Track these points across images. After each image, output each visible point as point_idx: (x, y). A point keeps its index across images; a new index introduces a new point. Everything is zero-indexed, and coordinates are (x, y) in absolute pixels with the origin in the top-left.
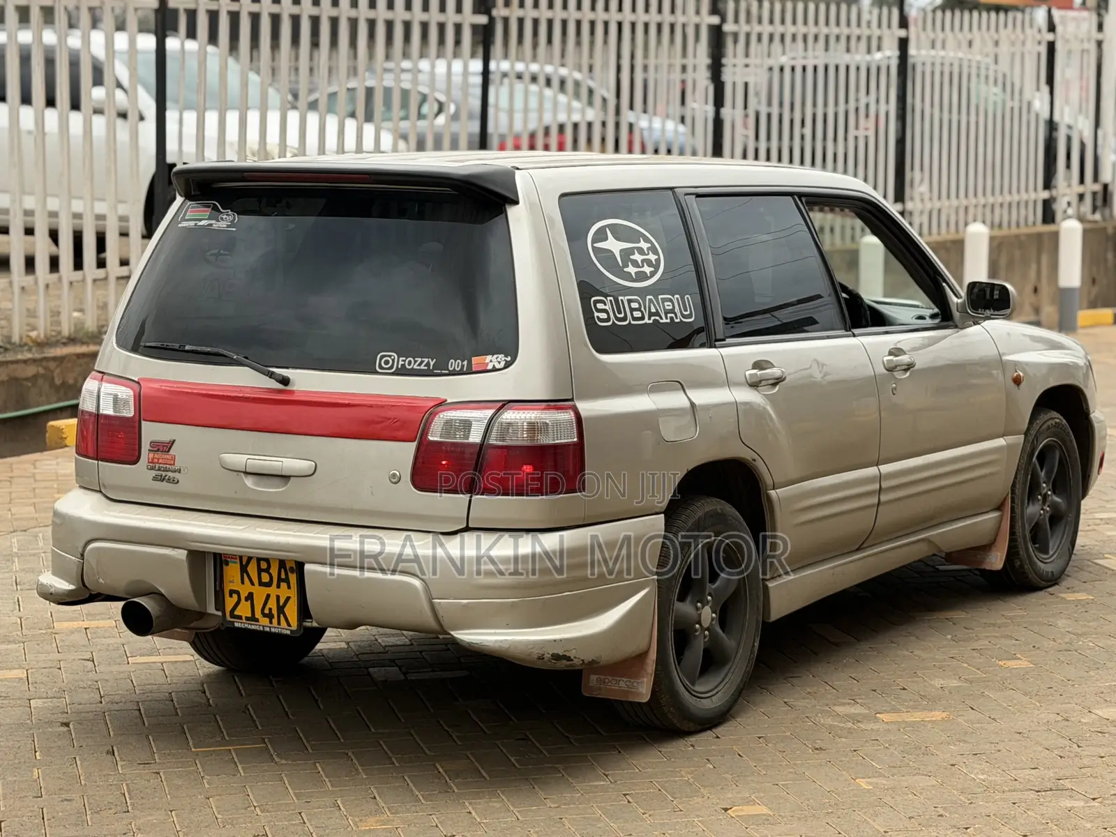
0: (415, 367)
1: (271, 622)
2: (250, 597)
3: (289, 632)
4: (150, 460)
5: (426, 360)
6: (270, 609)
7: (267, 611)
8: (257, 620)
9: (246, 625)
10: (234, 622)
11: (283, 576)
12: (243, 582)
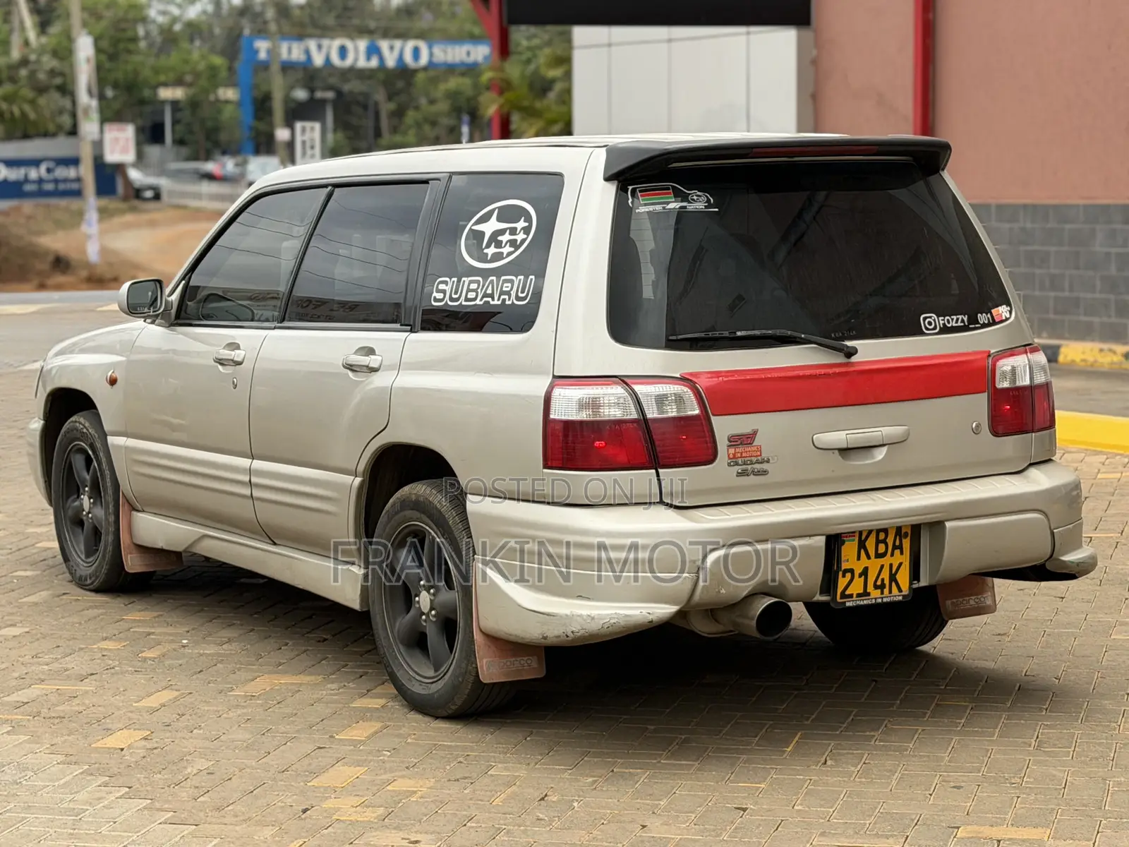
0: (954, 325)
1: (882, 593)
2: (865, 573)
3: (901, 598)
4: (731, 456)
5: (960, 317)
6: (883, 580)
7: (879, 583)
8: (869, 594)
9: (858, 602)
10: (845, 602)
11: (897, 543)
12: (859, 558)
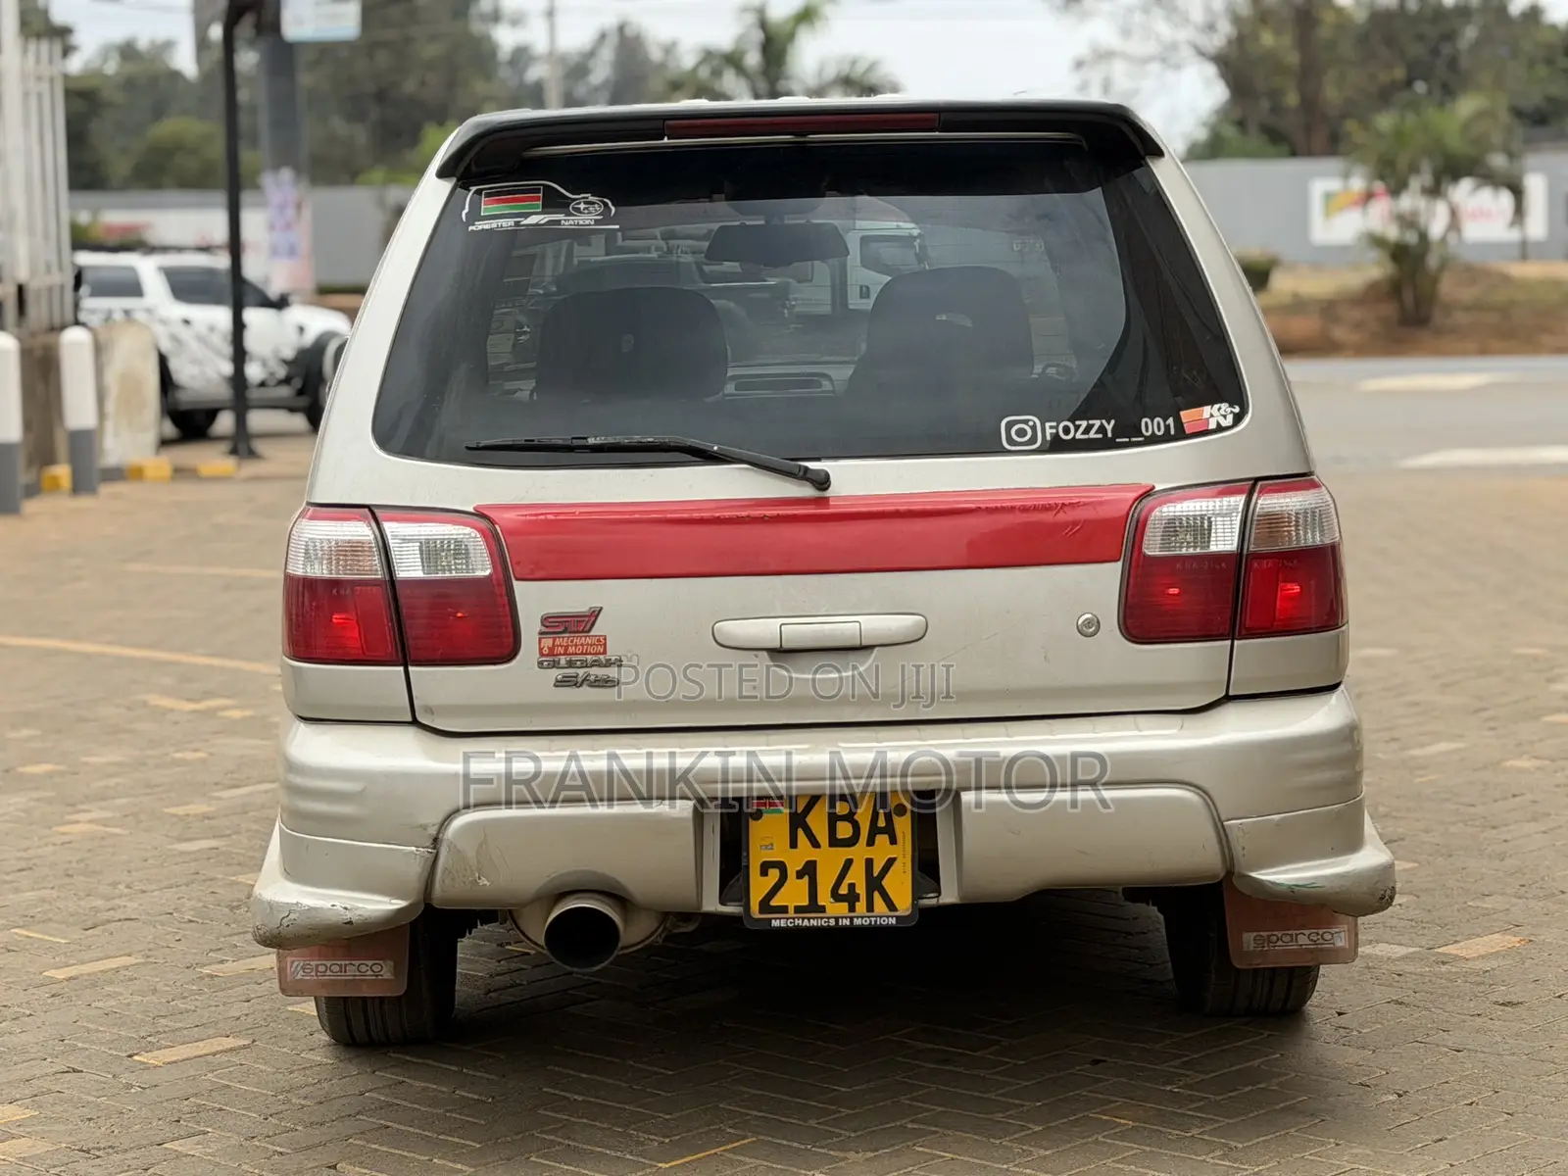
0: (1079, 436)
1: (852, 909)
2: (809, 870)
3: (893, 921)
4: (546, 651)
5: (1097, 423)
6: (852, 886)
7: (843, 890)
8: (823, 909)
9: (799, 922)
10: (770, 919)
11: (882, 823)
12: (794, 844)
